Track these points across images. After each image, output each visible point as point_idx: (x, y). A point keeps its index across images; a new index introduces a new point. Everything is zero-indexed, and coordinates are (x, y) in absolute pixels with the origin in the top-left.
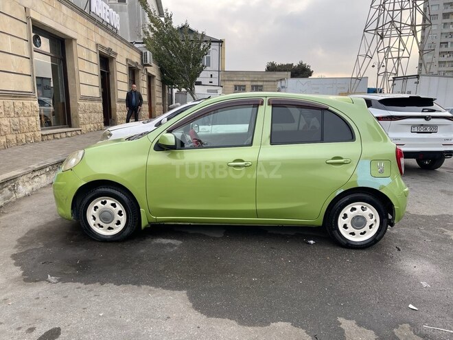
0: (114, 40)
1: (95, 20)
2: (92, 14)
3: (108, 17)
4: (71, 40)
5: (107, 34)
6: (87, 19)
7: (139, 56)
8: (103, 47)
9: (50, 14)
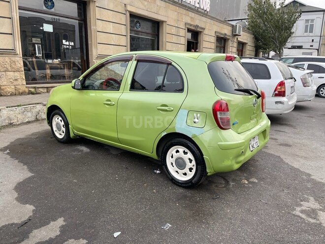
0: (204, 19)
1: (186, 6)
2: (183, 3)
3: (198, 3)
4: (163, 22)
5: (197, 15)
6: (179, 7)
7: (230, 28)
8: (191, 25)
9: (145, 6)
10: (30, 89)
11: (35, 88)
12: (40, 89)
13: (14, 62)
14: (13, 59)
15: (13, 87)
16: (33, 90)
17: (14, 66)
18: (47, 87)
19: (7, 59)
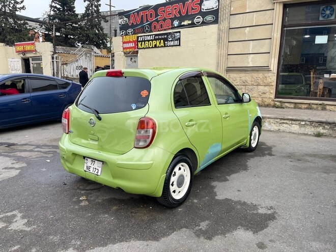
10: (276, 103)
11: (280, 102)
12: (286, 104)
13: (266, 77)
14: (266, 75)
15: (260, 99)
16: (278, 104)
17: (265, 81)
18: (295, 103)
19: (260, 75)
